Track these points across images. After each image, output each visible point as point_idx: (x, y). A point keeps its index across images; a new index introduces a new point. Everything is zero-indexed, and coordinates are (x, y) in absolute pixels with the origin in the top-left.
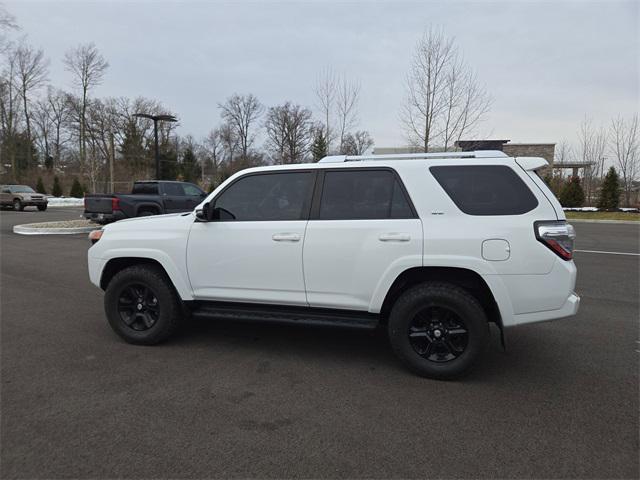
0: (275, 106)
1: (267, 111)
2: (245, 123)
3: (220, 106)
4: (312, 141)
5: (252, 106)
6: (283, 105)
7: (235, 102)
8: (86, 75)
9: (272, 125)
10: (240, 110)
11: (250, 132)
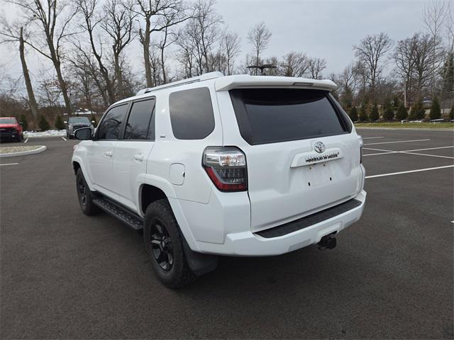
0: (404, 39)
1: (397, 45)
2: (375, 57)
3: (355, 47)
4: (442, 64)
5: (382, 42)
6: (411, 37)
7: (367, 43)
8: (259, 44)
9: (400, 56)
10: (372, 48)
11: (379, 64)
